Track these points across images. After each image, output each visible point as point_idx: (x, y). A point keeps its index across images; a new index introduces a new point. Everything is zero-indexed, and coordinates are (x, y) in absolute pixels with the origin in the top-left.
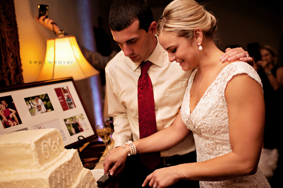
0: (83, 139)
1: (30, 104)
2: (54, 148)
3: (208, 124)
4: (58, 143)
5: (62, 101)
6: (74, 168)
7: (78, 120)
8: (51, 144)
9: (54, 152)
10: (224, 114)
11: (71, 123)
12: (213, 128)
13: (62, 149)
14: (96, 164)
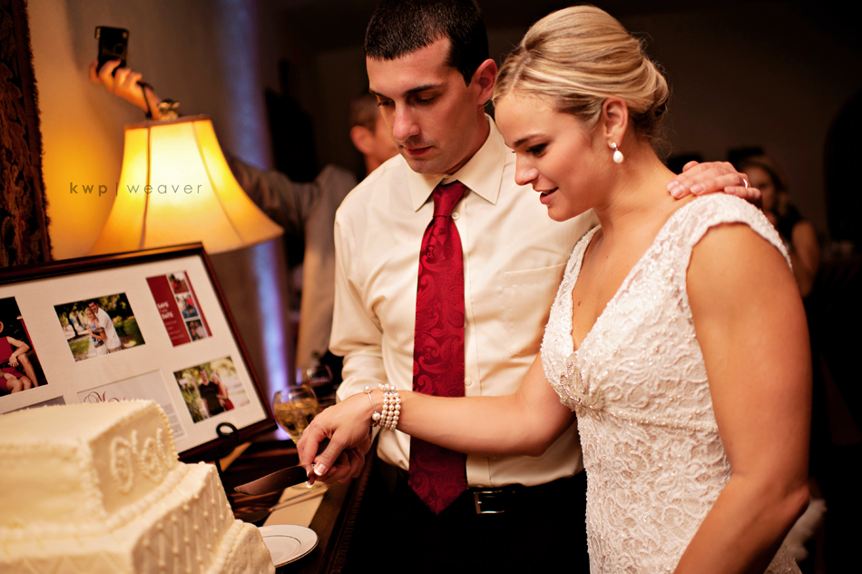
0: (231, 434)
1: (71, 323)
2: (148, 460)
3: (631, 374)
4: (159, 446)
5: (170, 315)
6: (205, 522)
7: (218, 374)
8: (140, 447)
9: (147, 473)
10: (678, 344)
11: (197, 383)
12: (644, 386)
13: (170, 463)
14: (271, 510)
